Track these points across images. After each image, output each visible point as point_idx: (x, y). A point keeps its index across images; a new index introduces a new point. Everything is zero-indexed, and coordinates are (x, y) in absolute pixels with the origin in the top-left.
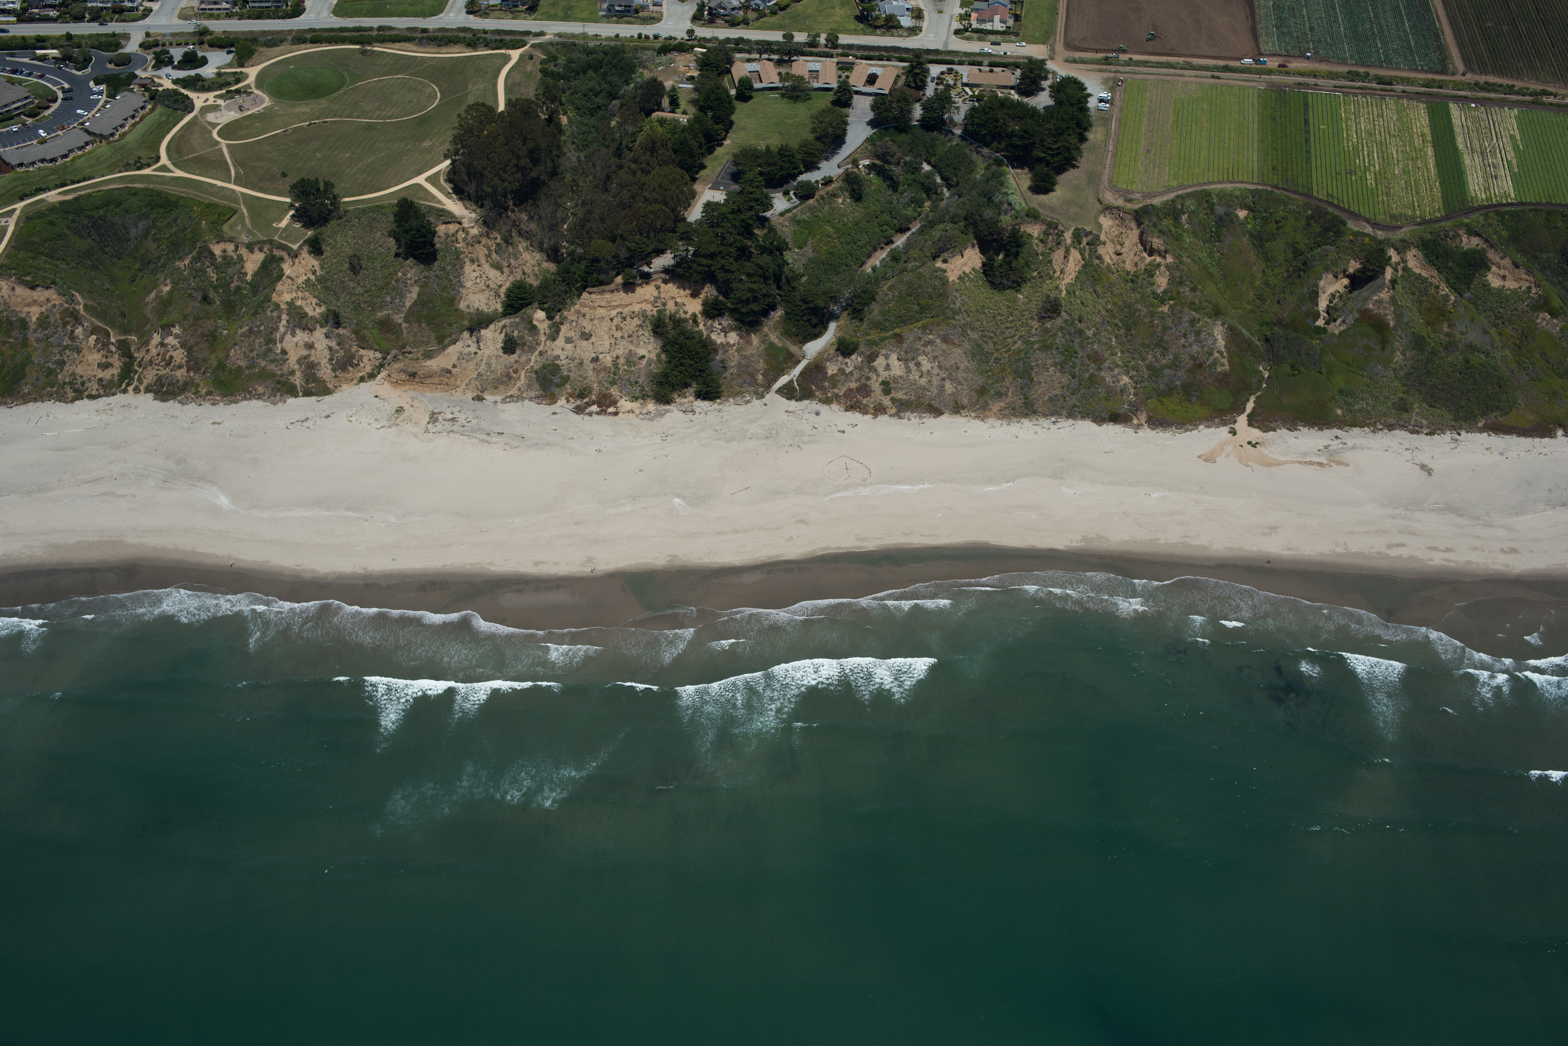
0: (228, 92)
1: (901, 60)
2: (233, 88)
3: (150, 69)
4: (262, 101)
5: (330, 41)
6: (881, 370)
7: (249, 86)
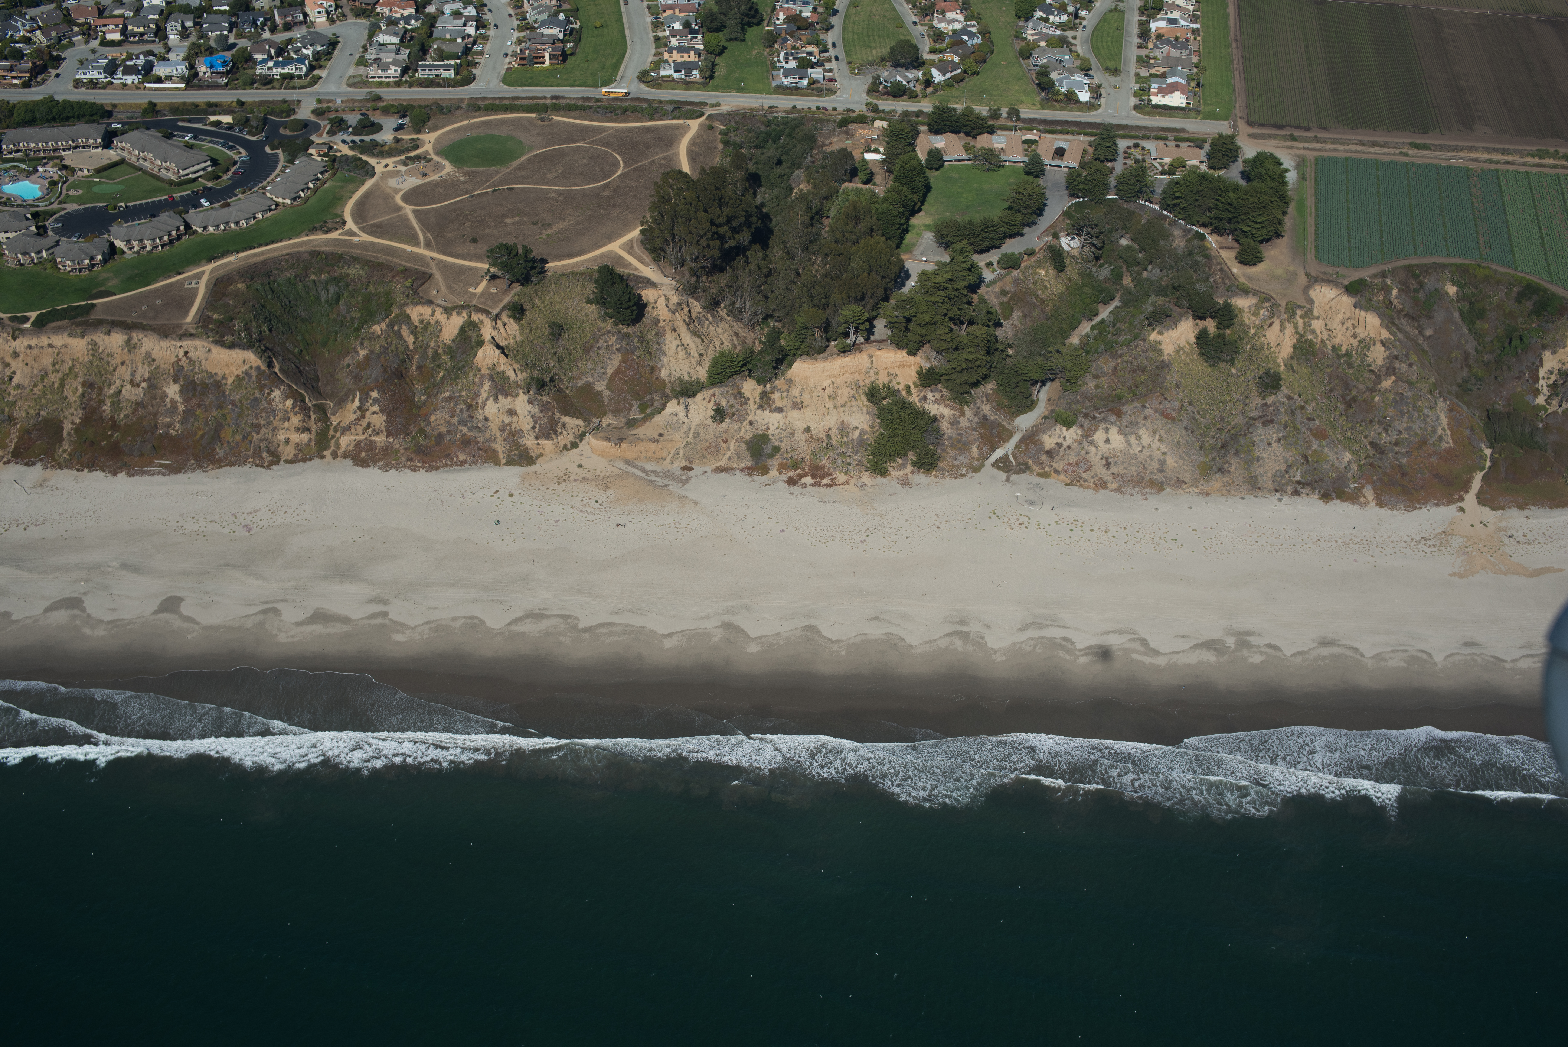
0: (407, 158)
1: (1085, 134)
2: (412, 154)
3: (325, 135)
4: (443, 167)
5: (507, 109)
6: (1101, 444)
7: (427, 152)
